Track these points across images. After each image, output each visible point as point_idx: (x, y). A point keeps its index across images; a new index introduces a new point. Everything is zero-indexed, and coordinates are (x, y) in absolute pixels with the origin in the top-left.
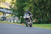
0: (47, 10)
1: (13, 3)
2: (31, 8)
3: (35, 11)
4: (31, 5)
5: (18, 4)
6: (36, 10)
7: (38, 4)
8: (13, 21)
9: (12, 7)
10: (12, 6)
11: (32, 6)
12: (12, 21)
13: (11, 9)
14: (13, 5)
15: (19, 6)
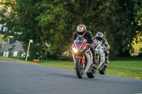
0: (103, 24)
1: (10, 3)
2: (58, 17)
3: (70, 25)
4: (58, 9)
5: (24, 5)
6: (71, 23)
7: (77, 5)
8: (8, 53)
9: (6, 14)
10: (5, 11)
11: (61, 11)
12: (5, 53)
13: (3, 20)
14: (9, 9)
15: (25, 10)
